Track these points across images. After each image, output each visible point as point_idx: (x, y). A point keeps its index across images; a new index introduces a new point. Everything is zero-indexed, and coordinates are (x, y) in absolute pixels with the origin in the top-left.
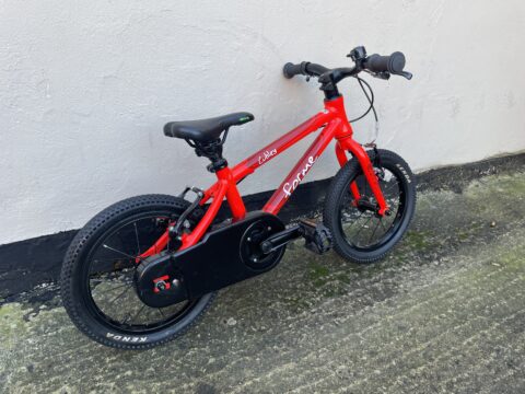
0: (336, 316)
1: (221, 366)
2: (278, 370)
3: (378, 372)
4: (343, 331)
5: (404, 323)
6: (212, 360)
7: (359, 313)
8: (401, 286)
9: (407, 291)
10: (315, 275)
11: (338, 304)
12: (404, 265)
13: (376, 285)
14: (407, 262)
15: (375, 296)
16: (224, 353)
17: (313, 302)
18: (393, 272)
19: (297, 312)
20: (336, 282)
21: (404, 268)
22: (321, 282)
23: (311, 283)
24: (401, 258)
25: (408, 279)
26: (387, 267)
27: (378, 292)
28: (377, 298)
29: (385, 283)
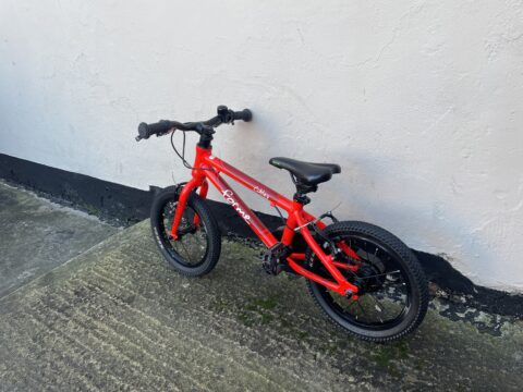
0: (217, 329)
1: (149, 296)
2: (153, 319)
3: (165, 365)
4: (202, 337)
5: (229, 370)
6: (152, 292)
7: (228, 340)
8: (283, 358)
9: (278, 364)
10: (261, 302)
11: (232, 326)
12: (323, 353)
13: (273, 341)
14: (330, 355)
15: (256, 344)
16: (159, 294)
17: (226, 312)
18: (304, 348)
19: (210, 308)
20: (260, 316)
21: (318, 354)
22: (254, 309)
23: (247, 304)
24: (335, 349)
25: (299, 361)
26: (309, 341)
27: (264, 345)
28: (254, 347)
29: (280, 346)
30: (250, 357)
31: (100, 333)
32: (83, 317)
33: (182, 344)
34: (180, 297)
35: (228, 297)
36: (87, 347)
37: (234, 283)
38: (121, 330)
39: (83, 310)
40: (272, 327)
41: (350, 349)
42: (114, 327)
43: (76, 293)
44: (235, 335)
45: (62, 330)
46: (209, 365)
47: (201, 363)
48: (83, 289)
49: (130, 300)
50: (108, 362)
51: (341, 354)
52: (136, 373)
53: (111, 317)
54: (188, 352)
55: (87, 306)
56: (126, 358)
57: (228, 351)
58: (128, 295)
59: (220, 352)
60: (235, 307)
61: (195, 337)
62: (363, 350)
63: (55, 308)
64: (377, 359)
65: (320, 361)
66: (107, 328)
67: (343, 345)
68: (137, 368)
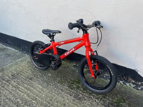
0: (62, 90)
1: (37, 78)
2: (39, 86)
3: (44, 102)
4: (57, 93)
5: (67, 105)
6: (39, 76)
7: (66, 94)
8: (85, 101)
9: (83, 103)
10: (75, 81)
11: (66, 89)
12: (98, 100)
13: (81, 95)
14: (101, 101)
15: (75, 96)
16: (41, 77)
17: (64, 84)
18: (91, 98)
19: (59, 83)
20: (75, 86)
21: (97, 100)
22: (73, 84)
23: (71, 82)
24: (102, 98)
25: (90, 102)
26: (93, 96)
27: (78, 96)
28: (75, 97)
29: (83, 97)
30: (74, 100)
31: (21, 90)
32: (15, 84)
33: (50, 95)
34: (48, 78)
35: (64, 79)
36: (16, 95)
37: (66, 75)
38: (28, 89)
39: (15, 81)
40: (80, 90)
41: (107, 99)
42: (26, 88)
43: (12, 75)
44: (68, 93)
45: (7, 88)
46: (60, 103)
47: (57, 102)
48: (14, 74)
49: (31, 79)
50: (24, 100)
51: (104, 100)
52: (34, 105)
53: (25, 84)
54: (52, 98)
55: (16, 80)
56: (31, 99)
57: (66, 98)
58: (30, 77)
59: (63, 98)
60: (67, 83)
61: (54, 93)
62: (111, 99)
63: (5, 80)
64: (116, 102)
65: (97, 103)
66: (23, 88)
67: (104, 97)
68: (35, 103)
